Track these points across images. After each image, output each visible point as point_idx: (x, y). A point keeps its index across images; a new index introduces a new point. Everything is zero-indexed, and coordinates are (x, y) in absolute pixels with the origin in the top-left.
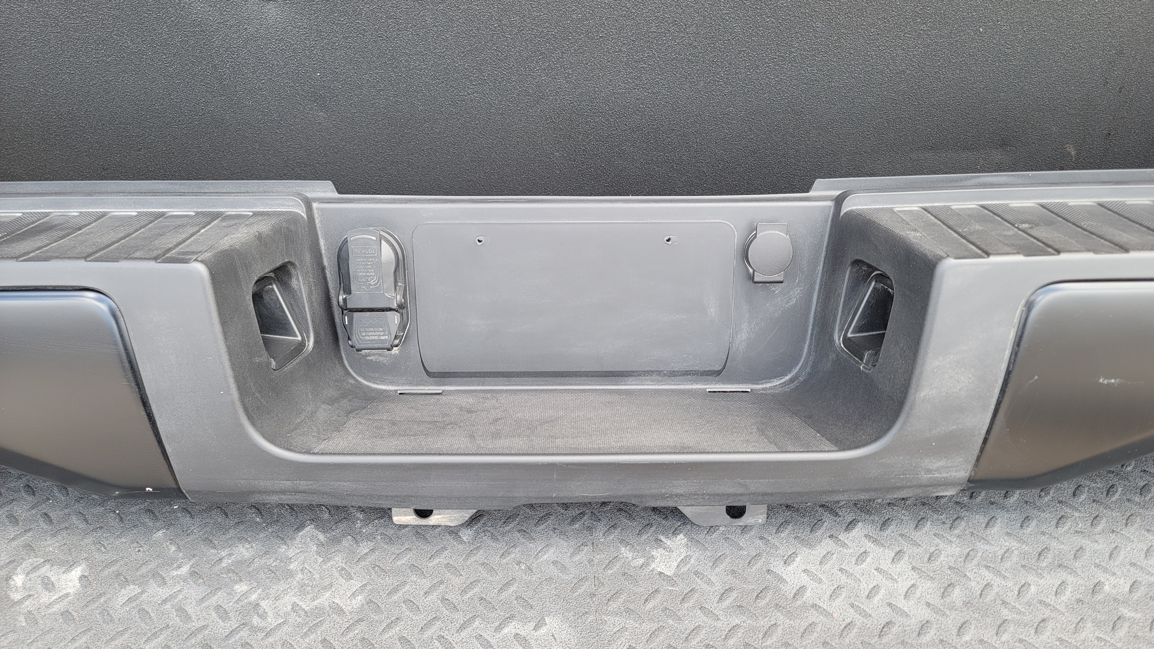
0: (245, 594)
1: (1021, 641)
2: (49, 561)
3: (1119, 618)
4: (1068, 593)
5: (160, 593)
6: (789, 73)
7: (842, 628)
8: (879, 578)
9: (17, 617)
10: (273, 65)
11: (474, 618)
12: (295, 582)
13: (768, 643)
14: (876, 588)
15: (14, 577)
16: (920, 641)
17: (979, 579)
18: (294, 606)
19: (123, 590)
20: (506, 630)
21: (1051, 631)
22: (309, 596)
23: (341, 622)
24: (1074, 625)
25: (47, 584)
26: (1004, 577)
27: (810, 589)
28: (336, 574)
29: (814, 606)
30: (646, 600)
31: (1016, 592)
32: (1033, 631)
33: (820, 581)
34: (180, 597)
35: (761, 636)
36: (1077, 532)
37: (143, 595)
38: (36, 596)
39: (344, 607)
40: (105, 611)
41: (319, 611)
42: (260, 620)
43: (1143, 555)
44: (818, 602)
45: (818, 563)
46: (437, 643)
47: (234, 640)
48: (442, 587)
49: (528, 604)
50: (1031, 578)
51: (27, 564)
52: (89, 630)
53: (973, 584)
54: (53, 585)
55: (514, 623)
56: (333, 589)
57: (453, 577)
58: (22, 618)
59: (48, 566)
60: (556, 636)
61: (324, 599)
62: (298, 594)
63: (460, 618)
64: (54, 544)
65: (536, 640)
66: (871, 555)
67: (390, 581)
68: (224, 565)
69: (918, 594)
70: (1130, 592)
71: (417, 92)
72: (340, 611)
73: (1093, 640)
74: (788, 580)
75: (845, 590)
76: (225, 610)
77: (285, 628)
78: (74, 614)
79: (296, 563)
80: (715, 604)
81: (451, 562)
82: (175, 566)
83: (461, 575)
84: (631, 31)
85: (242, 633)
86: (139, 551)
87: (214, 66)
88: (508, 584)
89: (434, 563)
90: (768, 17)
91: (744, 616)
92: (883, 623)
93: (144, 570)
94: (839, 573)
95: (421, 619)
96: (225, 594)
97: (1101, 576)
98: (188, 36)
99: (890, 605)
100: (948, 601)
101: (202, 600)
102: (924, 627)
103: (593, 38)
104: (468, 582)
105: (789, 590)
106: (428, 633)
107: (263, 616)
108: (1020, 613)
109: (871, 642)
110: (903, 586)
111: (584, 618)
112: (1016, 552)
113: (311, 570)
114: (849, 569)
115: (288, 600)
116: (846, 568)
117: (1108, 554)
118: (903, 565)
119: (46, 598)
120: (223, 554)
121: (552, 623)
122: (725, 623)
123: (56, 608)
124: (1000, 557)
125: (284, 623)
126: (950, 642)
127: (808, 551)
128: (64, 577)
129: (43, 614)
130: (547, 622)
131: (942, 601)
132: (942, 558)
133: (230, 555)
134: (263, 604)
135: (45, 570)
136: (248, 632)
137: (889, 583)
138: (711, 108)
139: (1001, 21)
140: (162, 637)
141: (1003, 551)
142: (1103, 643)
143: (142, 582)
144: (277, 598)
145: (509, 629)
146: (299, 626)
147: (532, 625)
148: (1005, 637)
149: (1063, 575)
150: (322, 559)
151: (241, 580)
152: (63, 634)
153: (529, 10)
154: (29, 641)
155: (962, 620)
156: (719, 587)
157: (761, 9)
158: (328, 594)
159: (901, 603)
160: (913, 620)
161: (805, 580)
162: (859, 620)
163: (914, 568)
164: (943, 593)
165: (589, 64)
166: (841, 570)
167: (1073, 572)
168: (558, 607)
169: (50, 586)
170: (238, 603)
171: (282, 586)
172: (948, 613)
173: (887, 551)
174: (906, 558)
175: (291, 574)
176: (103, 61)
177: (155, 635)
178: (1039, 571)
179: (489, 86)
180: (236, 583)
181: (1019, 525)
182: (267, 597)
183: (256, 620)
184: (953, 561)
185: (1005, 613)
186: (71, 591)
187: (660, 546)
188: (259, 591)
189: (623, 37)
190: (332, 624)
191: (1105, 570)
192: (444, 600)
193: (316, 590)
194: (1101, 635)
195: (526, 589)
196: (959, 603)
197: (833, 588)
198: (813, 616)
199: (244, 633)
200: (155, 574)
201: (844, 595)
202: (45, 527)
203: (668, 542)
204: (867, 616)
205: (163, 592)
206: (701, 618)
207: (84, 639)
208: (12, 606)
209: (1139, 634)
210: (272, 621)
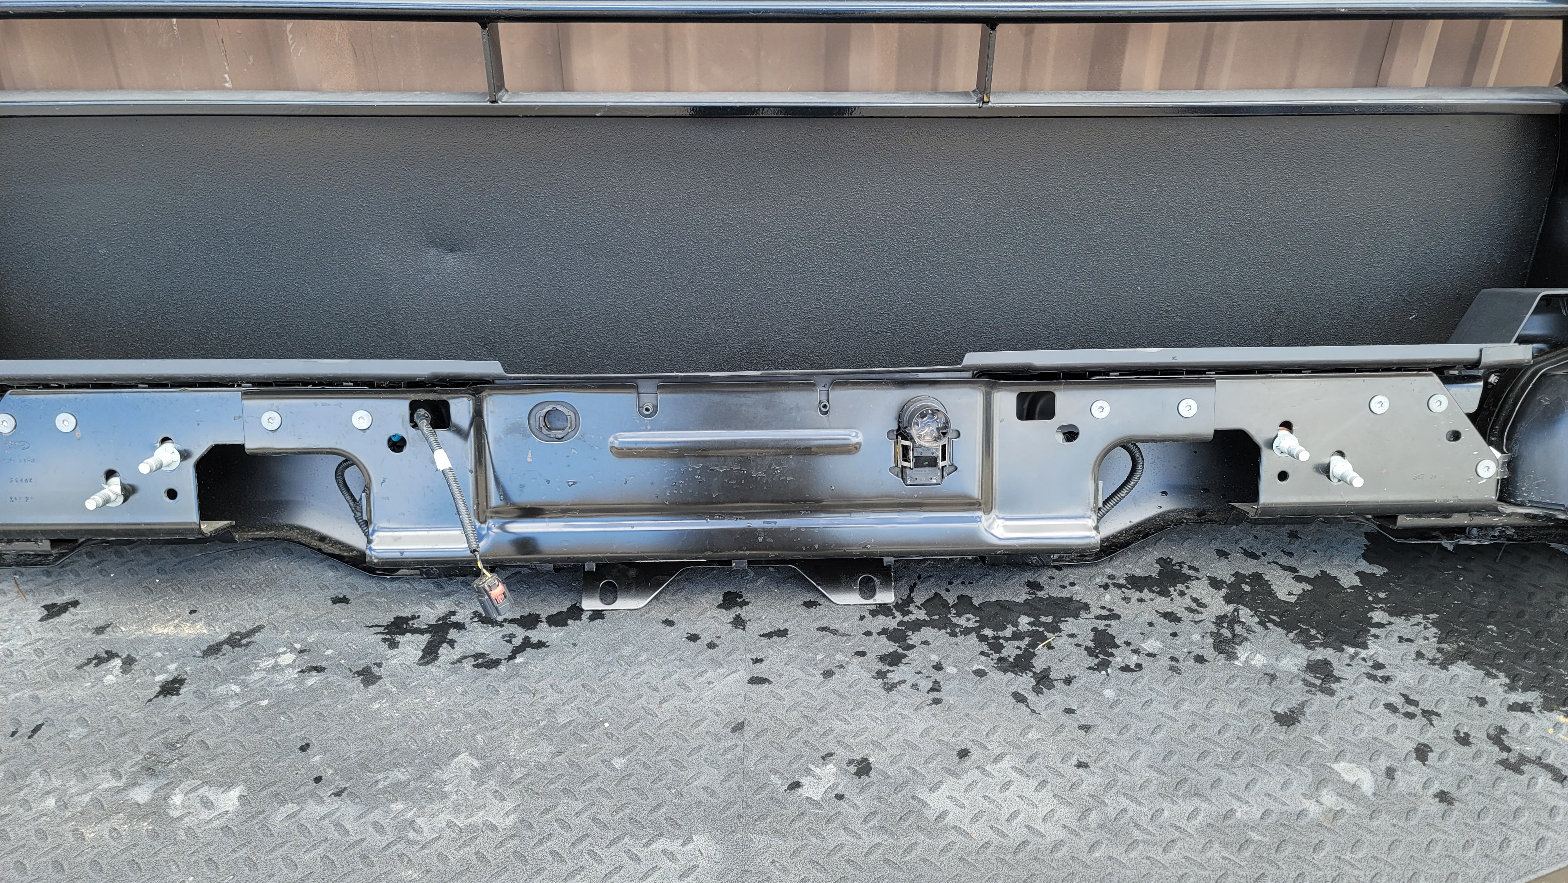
0: (402, 813)
1: (1148, 858)
2: (207, 782)
3: (1247, 841)
4: (1200, 818)
5: (318, 811)
6: (957, 325)
7: (979, 846)
8: (1021, 805)
9: (176, 832)
10: (446, 311)
11: (624, 835)
12: (450, 803)
13: (907, 859)
14: (1016, 813)
15: (172, 797)
16: (1052, 857)
17: (1115, 805)
18: (449, 824)
19: (282, 808)
20: (654, 846)
21: (1178, 850)
22: (463, 815)
23: (494, 837)
24: (1202, 846)
25: (206, 803)
26: (1140, 803)
27: (952, 813)
28: (491, 796)
29: (955, 827)
30: (792, 821)
31: (1150, 816)
32: (1161, 850)
33: (963, 806)
34: (338, 814)
35: (900, 853)
36: (1217, 765)
37: (302, 812)
38: (195, 813)
39: (497, 824)
40: (264, 827)
41: (473, 828)
42: (415, 835)
43: (1279, 787)
44: (959, 824)
45: (963, 790)
46: (587, 856)
47: (391, 851)
48: (594, 808)
49: (677, 823)
50: (1166, 805)
51: (185, 785)
52: (249, 843)
53: (1110, 809)
54: (212, 803)
55: (662, 840)
56: (487, 809)
57: (604, 799)
58: (182, 833)
59: (206, 787)
60: (702, 851)
61: (479, 818)
62: (453, 812)
63: (611, 835)
64: (211, 767)
65: (683, 855)
66: (1015, 784)
67: (545, 803)
68: (380, 786)
69: (1056, 817)
70: (1261, 818)
71: (588, 339)
72: (494, 828)
73: (1218, 858)
74: (932, 805)
75: (986, 814)
76: (382, 826)
77: (440, 842)
78: (234, 829)
79: (451, 785)
80: (859, 825)
81: (603, 787)
82: (332, 787)
83: (612, 798)
84: (798, 284)
85: (398, 845)
86: (297, 773)
87: (388, 313)
88: (658, 807)
89: (586, 787)
90: (931, 273)
91: (886, 835)
92: (1019, 842)
93: (302, 790)
94: (983, 799)
95: (573, 836)
96: (381, 812)
97: (1235, 804)
98: (367, 285)
99: (1027, 827)
100: (1084, 823)
101: (360, 817)
102: (1057, 846)
103: (762, 290)
104: (619, 804)
105: (932, 815)
106: (580, 847)
107: (419, 831)
108: (1150, 833)
109: (1006, 858)
110: (1042, 811)
111: (730, 836)
112: (1155, 782)
113: (466, 792)
114: (992, 796)
115: (443, 818)
116: (989, 795)
117: (1244, 786)
118: (1046, 793)
119: (205, 815)
120: (379, 777)
121: (700, 841)
122: (868, 840)
123: (216, 824)
124: (1139, 786)
125: (439, 837)
126: (1081, 858)
127: (954, 780)
128: (222, 797)
129: (203, 829)
130: (695, 839)
131: (1078, 824)
132: (1083, 786)
133: (387, 778)
134: (419, 821)
135: (204, 791)
136: (404, 844)
137: (1030, 809)
138: (881, 358)
139: (1157, 280)
140: (321, 848)
141: (1142, 781)
142: (1227, 862)
143: (301, 800)
144: (433, 816)
145: (658, 845)
146: (454, 840)
147: (680, 841)
148: (1133, 854)
149: (1197, 802)
150: (476, 783)
151: (397, 800)
152: (224, 847)
153: (700, 263)
154: (189, 852)
155: (1095, 840)
156: (864, 810)
157: (923, 265)
158: (481, 813)
159: (1039, 826)
160: (1048, 839)
161: (949, 805)
162: (996, 839)
163: (1055, 796)
164: (1080, 817)
165: (758, 314)
166: (984, 796)
167: (1207, 800)
168: (706, 826)
169: (210, 804)
170: (394, 820)
171: (437, 806)
172: (1082, 833)
173: (1031, 781)
174: (1049, 786)
175: (446, 796)
176: (281, 307)
177: (314, 847)
178: (1175, 799)
179: (659, 333)
180: (393, 801)
181: (1162, 758)
182: (423, 814)
183: (412, 835)
184: (1093, 789)
185: (1137, 834)
186: (231, 809)
187: (809, 774)
188: (415, 810)
189: (791, 289)
190: (486, 839)
191: (1239, 799)
192: (594, 820)
193: (470, 810)
194: (1227, 855)
195: (675, 811)
196: (1093, 825)
197: (974, 813)
198: (953, 836)
199: (401, 846)
200: (313, 795)
201: (984, 818)
202: (202, 753)
203: (817, 771)
204: (1005, 836)
205: (321, 810)
206: (844, 837)
207: (244, 851)
208: (172, 822)
209: (1265, 855)
210: (427, 835)
